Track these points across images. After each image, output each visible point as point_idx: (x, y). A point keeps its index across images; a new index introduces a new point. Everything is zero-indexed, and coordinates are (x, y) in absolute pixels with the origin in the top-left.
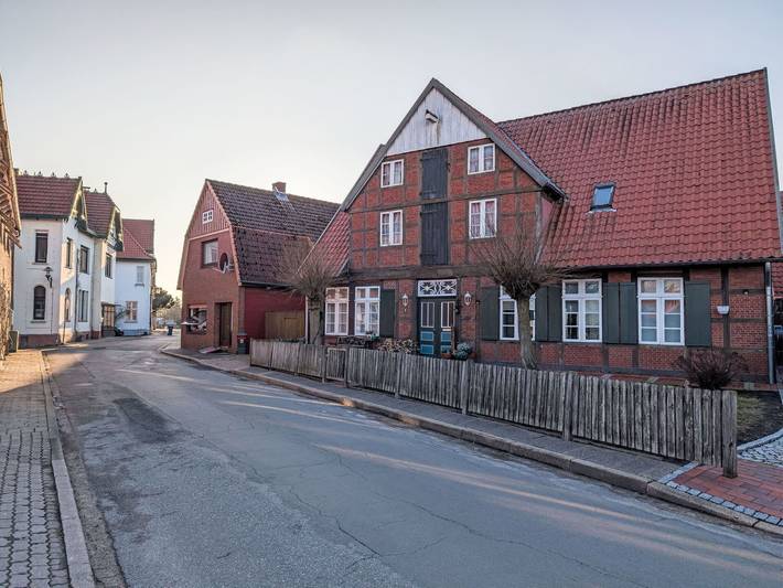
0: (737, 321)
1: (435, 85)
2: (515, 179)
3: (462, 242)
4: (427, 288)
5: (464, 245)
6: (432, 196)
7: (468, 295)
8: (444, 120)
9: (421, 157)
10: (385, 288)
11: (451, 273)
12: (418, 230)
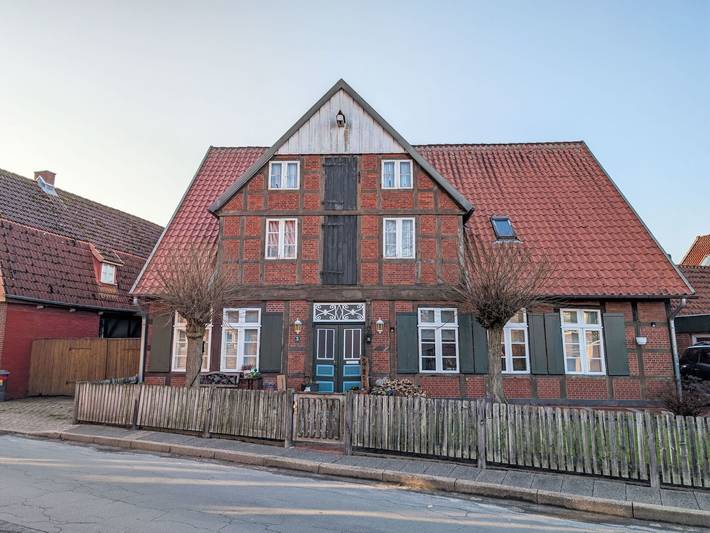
0: (649, 351)
1: (342, 87)
2: (436, 200)
3: (374, 261)
4: (325, 312)
5: (376, 265)
6: (338, 207)
7: (380, 322)
8: (353, 126)
9: (323, 162)
10: (268, 310)
11: (359, 295)
12: (319, 243)
